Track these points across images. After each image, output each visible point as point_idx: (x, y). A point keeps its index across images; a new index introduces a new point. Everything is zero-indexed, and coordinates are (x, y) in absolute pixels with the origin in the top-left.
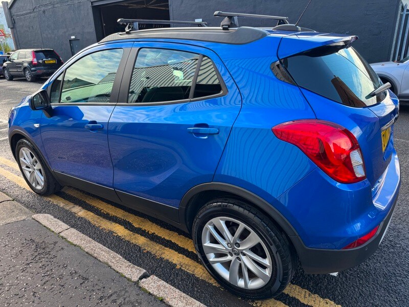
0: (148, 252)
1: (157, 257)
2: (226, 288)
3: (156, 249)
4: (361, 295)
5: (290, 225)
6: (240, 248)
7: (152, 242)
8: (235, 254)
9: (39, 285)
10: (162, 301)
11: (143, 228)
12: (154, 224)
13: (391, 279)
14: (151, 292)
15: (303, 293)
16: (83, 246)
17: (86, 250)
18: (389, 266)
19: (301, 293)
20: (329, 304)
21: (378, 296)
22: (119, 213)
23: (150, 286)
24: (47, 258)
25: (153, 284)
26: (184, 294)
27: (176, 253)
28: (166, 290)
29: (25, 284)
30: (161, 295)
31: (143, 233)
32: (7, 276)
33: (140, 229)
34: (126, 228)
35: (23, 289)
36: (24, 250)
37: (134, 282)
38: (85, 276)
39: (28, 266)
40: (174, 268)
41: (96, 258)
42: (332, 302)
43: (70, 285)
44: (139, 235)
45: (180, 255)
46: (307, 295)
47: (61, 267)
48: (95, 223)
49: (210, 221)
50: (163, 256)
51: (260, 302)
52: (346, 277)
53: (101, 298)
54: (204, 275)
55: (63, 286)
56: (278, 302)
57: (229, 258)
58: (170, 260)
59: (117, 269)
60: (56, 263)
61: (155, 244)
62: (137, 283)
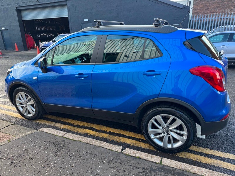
0: (112, 140)
1: (118, 142)
2: (160, 150)
3: (115, 138)
4: (218, 144)
5: (198, 112)
6: (169, 129)
7: (111, 136)
8: (167, 132)
9: (71, 161)
10: (139, 158)
11: (103, 130)
12: (108, 127)
13: (227, 137)
14: (132, 155)
15: (195, 147)
16: (81, 140)
17: (85, 142)
18: (224, 132)
19: (194, 147)
20: (207, 150)
21: (225, 144)
22: (85, 124)
23: (129, 152)
24: (65, 148)
25: (130, 152)
26: (148, 154)
27: (127, 139)
28: (138, 153)
29: (62, 162)
30: (137, 156)
31: (104, 132)
32: (48, 160)
33: (101, 130)
34: (93, 131)
35: (63, 164)
36: (48, 147)
37: (120, 152)
38: (93, 153)
39: (57, 154)
40: (130, 146)
41: (92, 145)
42: (209, 149)
43: (88, 158)
44: (102, 133)
45: (129, 139)
46: (197, 148)
47: (76, 151)
48: (74, 130)
49: (153, 118)
50: (121, 141)
51: (178, 154)
52: (209, 138)
53: (109, 161)
54: (146, 147)
55: (84, 159)
56: (186, 153)
57: (163, 134)
58: (126, 142)
59: (108, 148)
60: (72, 150)
61: (113, 136)
62: (121, 153)
